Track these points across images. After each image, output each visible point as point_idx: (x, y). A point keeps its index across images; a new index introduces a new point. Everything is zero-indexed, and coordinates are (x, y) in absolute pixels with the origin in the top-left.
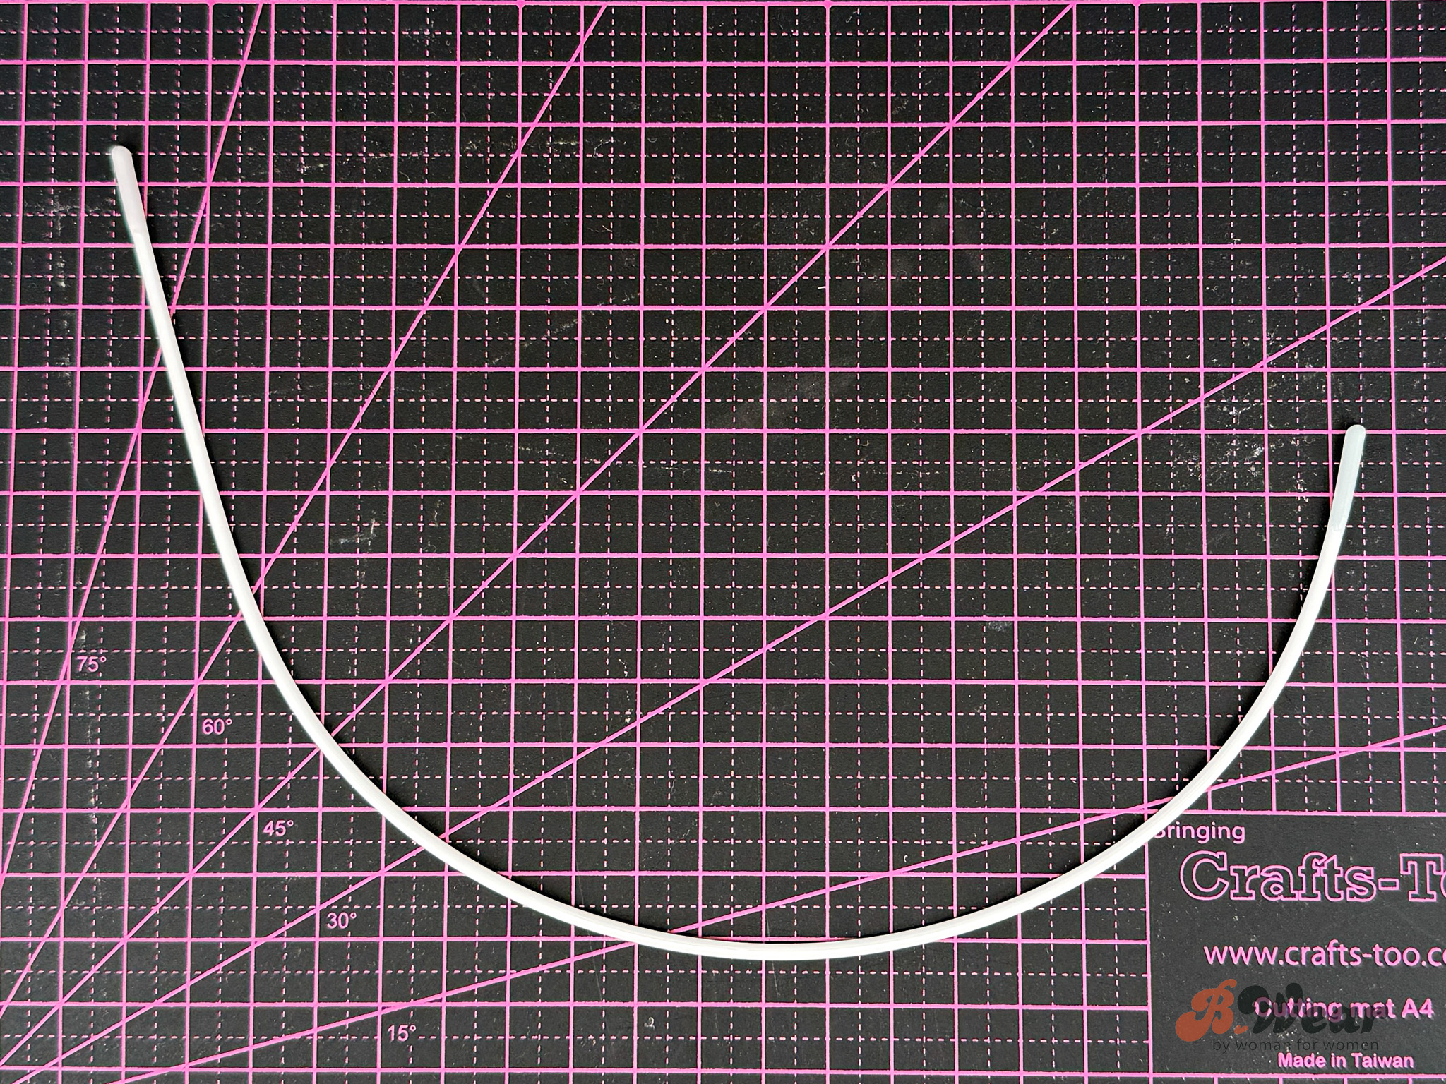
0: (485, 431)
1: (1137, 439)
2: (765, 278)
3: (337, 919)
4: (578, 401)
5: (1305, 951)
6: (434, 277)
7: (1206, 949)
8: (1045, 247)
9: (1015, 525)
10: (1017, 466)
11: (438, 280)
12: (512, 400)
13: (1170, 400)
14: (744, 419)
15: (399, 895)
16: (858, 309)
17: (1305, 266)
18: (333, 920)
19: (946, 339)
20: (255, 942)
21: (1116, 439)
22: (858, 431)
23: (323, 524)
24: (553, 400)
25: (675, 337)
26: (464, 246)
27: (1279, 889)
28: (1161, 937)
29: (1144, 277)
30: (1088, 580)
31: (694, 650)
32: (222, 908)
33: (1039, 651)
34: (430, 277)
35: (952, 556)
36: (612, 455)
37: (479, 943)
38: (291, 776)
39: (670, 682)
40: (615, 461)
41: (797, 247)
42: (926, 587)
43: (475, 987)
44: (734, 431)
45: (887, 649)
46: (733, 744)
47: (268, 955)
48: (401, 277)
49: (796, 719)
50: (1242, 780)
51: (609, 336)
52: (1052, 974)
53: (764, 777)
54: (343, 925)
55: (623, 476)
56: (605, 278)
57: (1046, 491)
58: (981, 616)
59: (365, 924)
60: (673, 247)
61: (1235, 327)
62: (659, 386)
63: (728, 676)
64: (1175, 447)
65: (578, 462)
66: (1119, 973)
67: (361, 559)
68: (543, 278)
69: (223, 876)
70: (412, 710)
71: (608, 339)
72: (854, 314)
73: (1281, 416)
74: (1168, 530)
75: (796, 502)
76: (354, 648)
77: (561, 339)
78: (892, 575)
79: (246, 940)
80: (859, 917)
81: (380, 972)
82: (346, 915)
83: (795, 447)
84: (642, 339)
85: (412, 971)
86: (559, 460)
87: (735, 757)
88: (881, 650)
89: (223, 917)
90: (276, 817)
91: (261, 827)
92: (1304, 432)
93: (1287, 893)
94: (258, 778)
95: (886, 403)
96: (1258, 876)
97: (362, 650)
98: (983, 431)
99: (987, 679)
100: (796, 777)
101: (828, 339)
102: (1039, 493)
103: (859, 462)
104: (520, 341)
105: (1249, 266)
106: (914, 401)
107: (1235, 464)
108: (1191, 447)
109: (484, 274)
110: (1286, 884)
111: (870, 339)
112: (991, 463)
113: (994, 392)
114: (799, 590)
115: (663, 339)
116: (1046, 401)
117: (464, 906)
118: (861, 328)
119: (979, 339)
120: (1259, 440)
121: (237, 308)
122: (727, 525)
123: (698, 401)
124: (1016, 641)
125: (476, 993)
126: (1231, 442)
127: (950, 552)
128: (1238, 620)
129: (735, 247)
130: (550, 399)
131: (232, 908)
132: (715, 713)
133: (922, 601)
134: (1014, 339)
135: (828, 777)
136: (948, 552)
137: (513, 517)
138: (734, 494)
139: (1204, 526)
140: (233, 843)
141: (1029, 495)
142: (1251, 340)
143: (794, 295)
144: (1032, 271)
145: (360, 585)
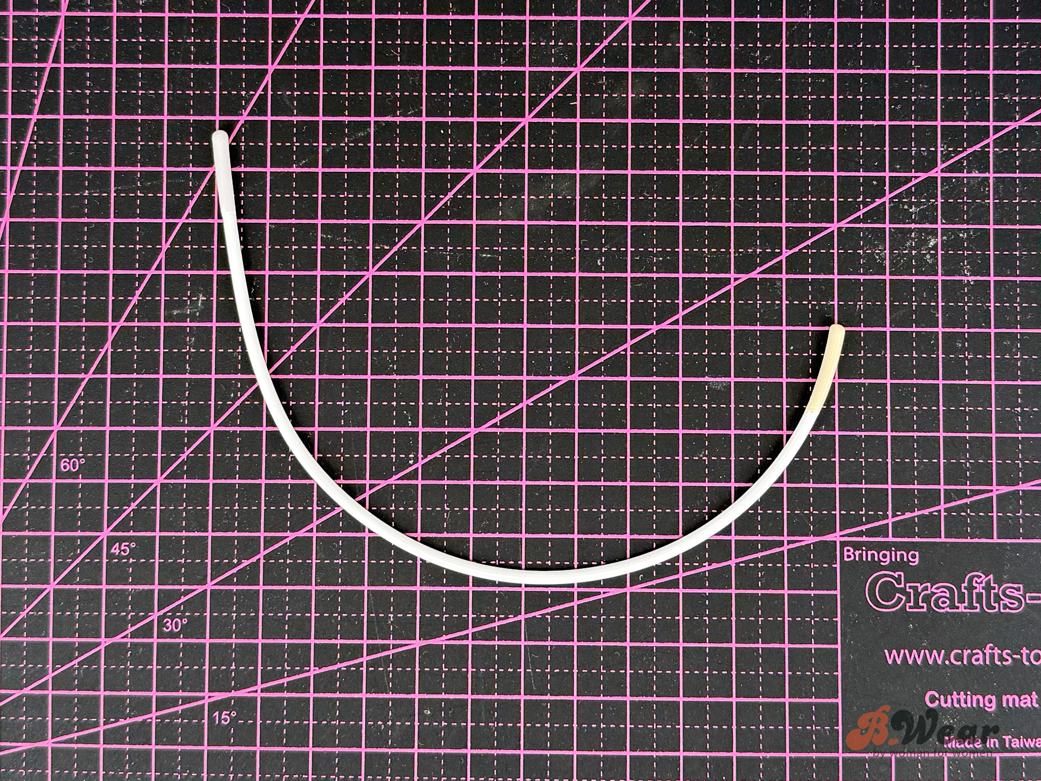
0: (294, 221)
1: (833, 231)
2: (526, 95)
3: (171, 624)
4: (371, 196)
5: (966, 653)
6: (251, 93)
7: (886, 651)
8: (759, 71)
9: (732, 302)
10: (735, 253)
11: (254, 95)
12: (316, 196)
13: (860, 199)
14: (509, 213)
15: (222, 605)
16: (604, 121)
17: (972, 89)
18: (168, 624)
19: (677, 147)
20: (105, 642)
21: (816, 231)
22: (603, 223)
23: (159, 298)
24: (350, 196)
25: (451, 143)
26: (276, 66)
27: (946, 602)
28: (850, 641)
29: (841, 97)
30: (792, 348)
31: (466, 404)
32: (77, 614)
33: (752, 406)
34: (247, 92)
35: (681, 327)
36: (399, 241)
37: (288, 644)
38: (134, 506)
39: (446, 430)
40: (401, 247)
41: (553, 69)
42: (658, 353)
43: (285, 681)
44: (500, 222)
45: (626, 404)
46: (498, 482)
47: (114, 652)
48: (223, 92)
49: (550, 462)
50: (917, 513)
51: (397, 143)
52: (761, 673)
53: (523, 510)
54: (176, 628)
55: (408, 260)
56: (393, 94)
57: (758, 273)
58: (704, 377)
59: (194, 628)
60: (450, 68)
61: (915, 139)
62: (438, 184)
63: (495, 426)
64: (864, 238)
65: (370, 248)
66: (815, 672)
67: (190, 327)
68: (342, 93)
69: (78, 587)
70: (233, 452)
71: (396, 145)
72: (601, 125)
73: (951, 214)
74: (858, 307)
75: (552, 281)
76: (185, 401)
77: (356, 145)
78: (630, 342)
79: (97, 640)
80: (601, 625)
81: (206, 667)
82: (179, 621)
83: (550, 236)
84: (424, 145)
85: (233, 667)
86: (355, 246)
87: (499, 493)
88: (621, 405)
89: (78, 621)
90: (121, 540)
91: (109, 548)
92: (970, 227)
93: (952, 606)
94: (106, 507)
95: (627, 200)
96: (929, 592)
97: (191, 403)
98: (707, 224)
99: (708, 429)
100: (550, 509)
101: (578, 146)
102: (753, 275)
103: (604, 249)
104: (323, 146)
105: (927, 88)
106: (649, 198)
107: (914, 252)
108: (877, 238)
109: (293, 90)
110: (952, 599)
111: (613, 146)
112: (713, 250)
113: (715, 191)
114: (554, 355)
115: (441, 145)
116: (758, 199)
117: (276, 614)
118: (606, 137)
119: (704, 147)
120: (934, 233)
121: (87, 118)
122: (494, 300)
123: (471, 197)
124: (733, 398)
125: (285, 685)
126: (911, 235)
127: (678, 324)
128: (915, 381)
129: (501, 69)
130: (347, 195)
131: (85, 613)
132: (483, 456)
133: (656, 364)
134: (732, 147)
135: (576, 510)
136: (676, 323)
137: (316, 293)
138: (499, 274)
139: (888, 304)
140: (87, 560)
141: (744, 277)
142: (928, 150)
143: (550, 109)
144: (748, 91)
145: (190, 349)
